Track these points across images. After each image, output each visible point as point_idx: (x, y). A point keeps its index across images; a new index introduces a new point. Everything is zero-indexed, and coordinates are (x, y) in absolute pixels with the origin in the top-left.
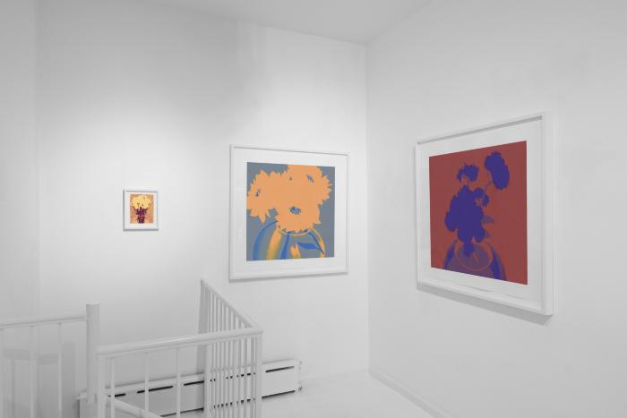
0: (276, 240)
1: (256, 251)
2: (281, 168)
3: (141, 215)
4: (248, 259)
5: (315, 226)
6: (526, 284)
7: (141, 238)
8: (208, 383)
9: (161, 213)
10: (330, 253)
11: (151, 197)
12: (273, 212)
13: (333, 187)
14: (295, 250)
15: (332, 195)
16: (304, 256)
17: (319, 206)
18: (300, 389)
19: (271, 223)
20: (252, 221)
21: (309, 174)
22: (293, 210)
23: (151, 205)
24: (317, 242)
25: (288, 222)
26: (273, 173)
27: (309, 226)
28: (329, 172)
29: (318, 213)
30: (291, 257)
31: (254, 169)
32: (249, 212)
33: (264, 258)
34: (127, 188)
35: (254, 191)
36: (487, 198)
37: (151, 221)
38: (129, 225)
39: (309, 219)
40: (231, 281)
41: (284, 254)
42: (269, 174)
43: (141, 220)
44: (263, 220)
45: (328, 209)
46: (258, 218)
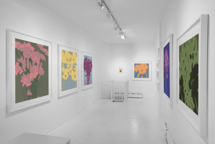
0: (139, 75)
1: (136, 76)
2: (140, 64)
3: (121, 71)
7: (121, 74)
9: (123, 71)
10: (148, 77)
11: (122, 69)
12: (138, 71)
13: (149, 67)
14: (142, 77)
15: (148, 68)
16: (143, 78)
18: (142, 98)
19: (138, 72)
20: (135, 72)
21: (144, 65)
22: (142, 70)
24: (146, 75)
25: (141, 72)
27: (144, 73)
28: (148, 65)
29: (146, 71)
31: (135, 65)
33: (137, 77)
34: (119, 67)
35: (135, 68)
38: (119, 72)
39: (144, 72)
40: (133, 80)
41: (140, 77)
45: (148, 70)
46: (136, 72)
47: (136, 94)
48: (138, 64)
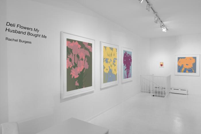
0: (183, 69)
1: (179, 71)
2: (184, 58)
3: (162, 65)
5: (191, 67)
9: (164, 65)
10: (195, 72)
12: (183, 65)
13: (196, 61)
16: (189, 72)
17: (193, 64)
18: (187, 94)
19: (182, 67)
20: (179, 66)
21: (190, 58)
22: (187, 64)
24: (192, 70)
25: (185, 66)
26: (183, 59)
28: (195, 58)
29: (192, 65)
30: (186, 72)
31: (179, 58)
32: (178, 65)
33: (181, 72)
34: (160, 62)
35: (179, 61)
38: (160, 66)
39: (190, 66)
40: (175, 75)
41: (185, 72)
42: (182, 59)
43: (162, 66)
44: (181, 66)
45: (195, 65)
46: (180, 66)
47: (180, 90)
48: (182, 58)
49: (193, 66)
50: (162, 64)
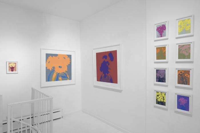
0: (54, 75)
1: (49, 79)
2: (56, 55)
3: (12, 69)
4: (46, 81)
5: (66, 71)
6: (117, 83)
7: (13, 76)
8: (34, 118)
9: (19, 68)
10: (70, 79)
11: (16, 64)
12: (54, 68)
13: (71, 61)
14: (60, 78)
15: (71, 62)
16: (63, 80)
17: (67, 66)
18: (62, 117)
19: (53, 71)
20: (47, 70)
21: (64, 57)
22: (60, 67)
23: (16, 66)
24: (67, 76)
25: (58, 70)
26: (53, 57)
27: (64, 71)
28: (70, 56)
30: (59, 80)
31: (48, 55)
32: (46, 68)
33: (51, 81)
34: (7, 61)
35: (48, 62)
36: (109, 63)
37: (16, 71)
38: (8, 72)
39: (64, 69)
40: (41, 88)
41: (57, 79)
42: (52, 57)
43: (12, 71)
44: (51, 70)
45: (69, 67)
46: (49, 69)
48: (52, 55)
49: (67, 69)
50: (14, 66)
